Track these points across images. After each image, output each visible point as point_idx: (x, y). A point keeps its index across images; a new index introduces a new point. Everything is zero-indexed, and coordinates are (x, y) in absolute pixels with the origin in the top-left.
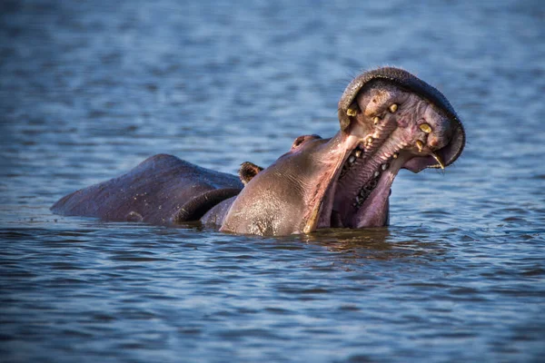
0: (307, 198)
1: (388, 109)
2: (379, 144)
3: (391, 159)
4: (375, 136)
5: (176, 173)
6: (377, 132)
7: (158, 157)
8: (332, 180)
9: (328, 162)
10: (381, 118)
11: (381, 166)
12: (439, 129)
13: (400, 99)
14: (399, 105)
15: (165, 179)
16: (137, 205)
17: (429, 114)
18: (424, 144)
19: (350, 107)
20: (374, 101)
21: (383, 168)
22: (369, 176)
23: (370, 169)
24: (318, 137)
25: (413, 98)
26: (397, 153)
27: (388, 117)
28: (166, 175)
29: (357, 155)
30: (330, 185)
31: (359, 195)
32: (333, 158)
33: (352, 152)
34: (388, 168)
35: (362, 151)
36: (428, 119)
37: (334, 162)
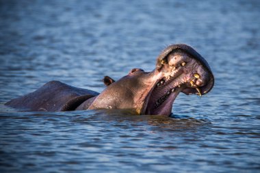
0: (136, 100)
1: (181, 65)
2: (173, 79)
3: (177, 87)
4: (172, 76)
6: (173, 74)
8: (149, 93)
9: (148, 84)
10: (176, 68)
11: (171, 89)
12: (203, 77)
13: (188, 60)
14: (186, 63)
17: (199, 69)
18: (195, 83)
19: (163, 59)
20: (175, 59)
22: (165, 93)
23: (166, 91)
24: (142, 70)
25: (193, 61)
26: (180, 85)
27: (180, 68)
29: (162, 82)
30: (148, 95)
31: (158, 101)
32: (150, 82)
33: (159, 81)
34: (174, 91)
35: (164, 81)
36: (199, 72)
37: (151, 84)
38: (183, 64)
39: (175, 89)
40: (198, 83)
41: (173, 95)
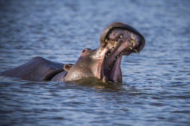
1: (120, 38)
6: (115, 45)
11: (116, 56)
13: (122, 33)
15: (38, 66)
18: (132, 46)
20: (114, 35)
22: (112, 60)
23: (113, 58)
27: (119, 40)
28: (39, 64)
31: (109, 67)
33: (107, 53)
34: (119, 57)
35: (110, 53)
36: (133, 38)
37: (101, 58)
39: (119, 55)
40: (134, 45)
41: (119, 60)
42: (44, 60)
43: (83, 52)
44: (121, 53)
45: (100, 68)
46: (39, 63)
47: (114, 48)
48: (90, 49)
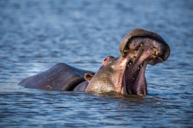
2: (138, 58)
5: (66, 70)
7: (60, 64)
12: (160, 48)
13: (143, 41)
15: (61, 73)
16: (50, 83)
20: (134, 45)
21: (141, 66)
22: (136, 70)
23: (136, 68)
25: (148, 39)
26: (145, 60)
27: (140, 49)
28: (62, 71)
29: (130, 64)
31: (133, 77)
32: (121, 67)
33: (128, 63)
34: (143, 66)
35: (132, 62)
36: (155, 46)
37: (122, 68)
38: (141, 45)
39: (143, 64)
40: (157, 53)
41: (142, 69)
42: (67, 66)
43: (105, 60)
44: (143, 62)
45: (121, 79)
46: (62, 69)
47: (135, 57)
48: (112, 57)
